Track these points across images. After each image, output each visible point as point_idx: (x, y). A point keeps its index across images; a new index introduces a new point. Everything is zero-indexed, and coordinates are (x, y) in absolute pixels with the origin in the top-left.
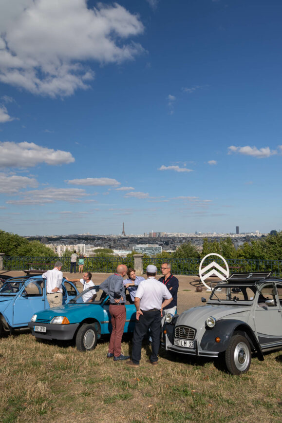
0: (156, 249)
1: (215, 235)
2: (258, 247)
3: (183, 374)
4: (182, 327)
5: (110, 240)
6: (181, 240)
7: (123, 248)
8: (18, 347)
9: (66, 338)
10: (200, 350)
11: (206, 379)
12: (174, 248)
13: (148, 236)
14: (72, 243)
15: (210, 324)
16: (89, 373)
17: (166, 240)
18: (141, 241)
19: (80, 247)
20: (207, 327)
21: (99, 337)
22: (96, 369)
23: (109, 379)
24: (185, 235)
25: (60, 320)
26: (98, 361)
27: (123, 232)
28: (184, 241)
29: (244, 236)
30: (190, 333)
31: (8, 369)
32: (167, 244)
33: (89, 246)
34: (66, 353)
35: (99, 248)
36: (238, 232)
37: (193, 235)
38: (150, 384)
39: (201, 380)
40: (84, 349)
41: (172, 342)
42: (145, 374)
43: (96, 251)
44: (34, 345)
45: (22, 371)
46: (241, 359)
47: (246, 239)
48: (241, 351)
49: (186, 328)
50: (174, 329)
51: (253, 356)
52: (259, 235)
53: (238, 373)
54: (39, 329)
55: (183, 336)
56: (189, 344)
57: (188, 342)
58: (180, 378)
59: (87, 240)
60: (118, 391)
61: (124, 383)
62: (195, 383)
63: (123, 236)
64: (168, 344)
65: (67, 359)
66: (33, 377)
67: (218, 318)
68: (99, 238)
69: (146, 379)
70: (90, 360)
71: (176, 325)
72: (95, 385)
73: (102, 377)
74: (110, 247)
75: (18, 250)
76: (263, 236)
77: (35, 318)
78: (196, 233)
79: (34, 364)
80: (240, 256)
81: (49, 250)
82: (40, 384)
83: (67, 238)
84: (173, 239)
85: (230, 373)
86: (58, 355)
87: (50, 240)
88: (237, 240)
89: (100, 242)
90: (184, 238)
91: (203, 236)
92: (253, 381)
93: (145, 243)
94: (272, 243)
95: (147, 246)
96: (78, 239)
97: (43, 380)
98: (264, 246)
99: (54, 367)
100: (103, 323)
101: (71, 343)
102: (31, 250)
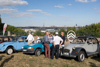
0: (53, 30)
1: (70, 26)
2: (83, 30)
3: (66, 62)
4: (66, 49)
5: (40, 28)
6: (60, 28)
7: (44, 30)
8: (19, 55)
9: (32, 53)
10: (71, 56)
11: (73, 63)
12: (58, 30)
13: (51, 27)
14: (29, 29)
15: (74, 49)
16: (40, 62)
17: (56, 28)
18: (49, 28)
19: (32, 30)
20: (73, 49)
21: (41, 52)
22: (42, 60)
23: (46, 63)
24: (61, 26)
25: (30, 48)
26: (42, 58)
27: (44, 26)
28: (61, 28)
29: (78, 27)
30: (68, 51)
31: (17, 60)
32: (56, 29)
33: (34, 30)
34: (32, 57)
35: (37, 30)
36: (76, 26)
37: (64, 26)
38: (57, 64)
39: (71, 63)
40: (37, 56)
41: (63, 53)
42: (56, 62)
43: (36, 31)
44: (23, 55)
45: (21, 61)
46: (82, 58)
47: (79, 27)
48: (82, 56)
49: (67, 50)
50: (63, 50)
51: (85, 57)
52: (82, 26)
53: (81, 61)
54: (24, 50)
55: (66, 52)
56: (68, 54)
57: (67, 53)
58: (65, 63)
59: (33, 28)
60: (49, 66)
61: (50, 64)
62: (70, 64)
63: (44, 27)
64: (62, 54)
65: (33, 58)
66: (25, 62)
67: (76, 47)
68: (37, 27)
69: (56, 63)
70: (40, 58)
71: (64, 49)
72: (42, 64)
73: (44, 62)
74: (40, 30)
75: (14, 30)
76: (84, 27)
77: (23, 48)
78: (65, 26)
79: (24, 59)
80: (78, 32)
81: (23, 30)
82: (27, 64)
83: (28, 27)
84: (58, 28)
85: (79, 61)
86: (31, 57)
87: (23, 28)
88: (76, 28)
89: (37, 28)
90: (61, 27)
91: (67, 27)
92: (86, 64)
93: (50, 29)
94: (87, 28)
95: (51, 29)
96: (31, 28)
97: (28, 63)
98: (85, 29)
99: (30, 60)
100: (42, 49)
101: (34, 54)
102: (18, 30)
